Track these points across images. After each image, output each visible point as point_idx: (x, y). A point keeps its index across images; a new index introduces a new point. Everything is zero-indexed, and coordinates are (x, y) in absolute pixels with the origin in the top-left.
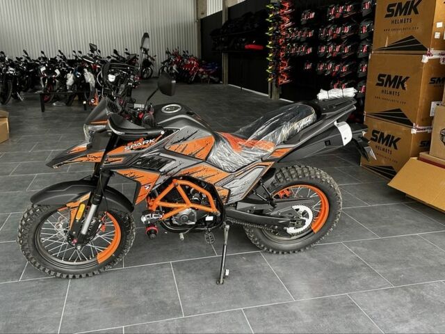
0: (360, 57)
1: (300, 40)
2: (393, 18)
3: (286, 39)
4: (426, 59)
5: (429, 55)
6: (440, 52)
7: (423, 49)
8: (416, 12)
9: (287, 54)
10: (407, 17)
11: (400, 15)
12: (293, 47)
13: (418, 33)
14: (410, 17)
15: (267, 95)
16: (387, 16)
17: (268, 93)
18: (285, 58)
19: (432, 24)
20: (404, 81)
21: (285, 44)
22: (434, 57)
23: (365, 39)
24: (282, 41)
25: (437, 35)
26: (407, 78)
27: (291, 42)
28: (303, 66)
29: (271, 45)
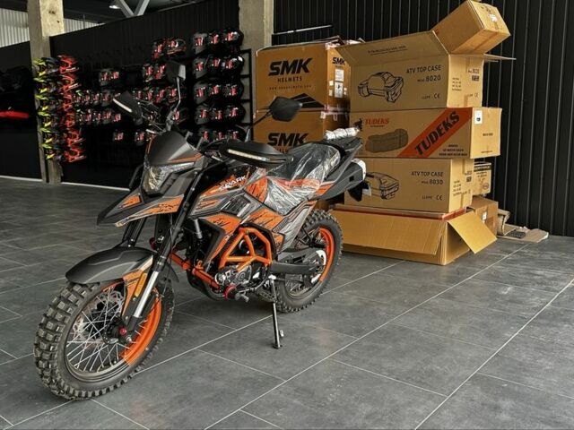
0: (199, 123)
1: (100, 104)
2: (279, 76)
3: (74, 105)
4: (324, 115)
5: (326, 111)
6: (333, 109)
7: (319, 106)
8: (306, 71)
9: (78, 123)
10: (296, 75)
11: (288, 73)
12: (88, 114)
13: (311, 92)
14: (299, 75)
15: (40, 180)
16: (271, 74)
17: (40, 178)
18: (75, 128)
19: (327, 83)
20: (302, 138)
21: (72, 110)
22: (330, 113)
23: (201, 104)
24: (67, 107)
25: (331, 94)
26: (306, 135)
27: (84, 107)
28: (112, 137)
29: (46, 111)
